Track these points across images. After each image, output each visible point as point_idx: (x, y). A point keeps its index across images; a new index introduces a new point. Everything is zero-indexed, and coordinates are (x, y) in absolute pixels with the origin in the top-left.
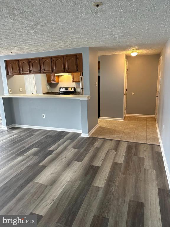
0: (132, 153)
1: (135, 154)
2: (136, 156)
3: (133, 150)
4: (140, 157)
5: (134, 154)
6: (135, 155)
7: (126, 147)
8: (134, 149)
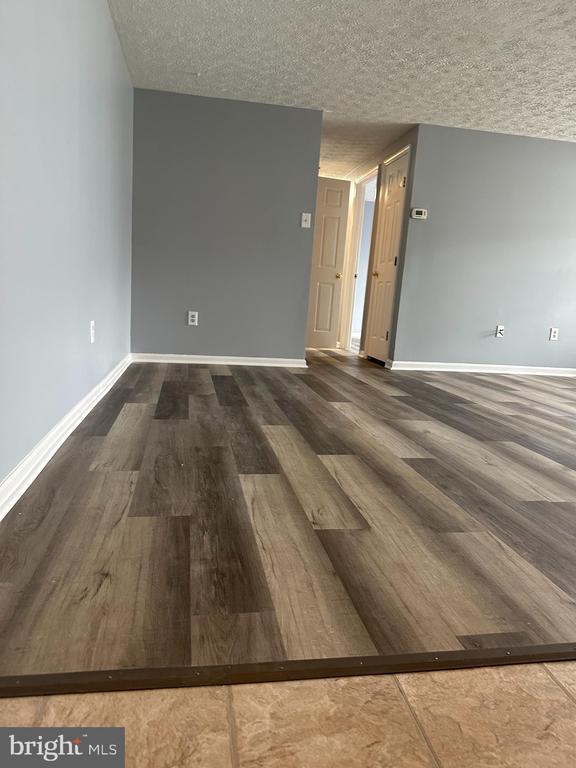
0: (204, 529)
1: (187, 531)
2: (176, 518)
3: (203, 560)
4: (150, 513)
5: (193, 528)
6: (186, 521)
7: (273, 581)
8: (197, 569)
